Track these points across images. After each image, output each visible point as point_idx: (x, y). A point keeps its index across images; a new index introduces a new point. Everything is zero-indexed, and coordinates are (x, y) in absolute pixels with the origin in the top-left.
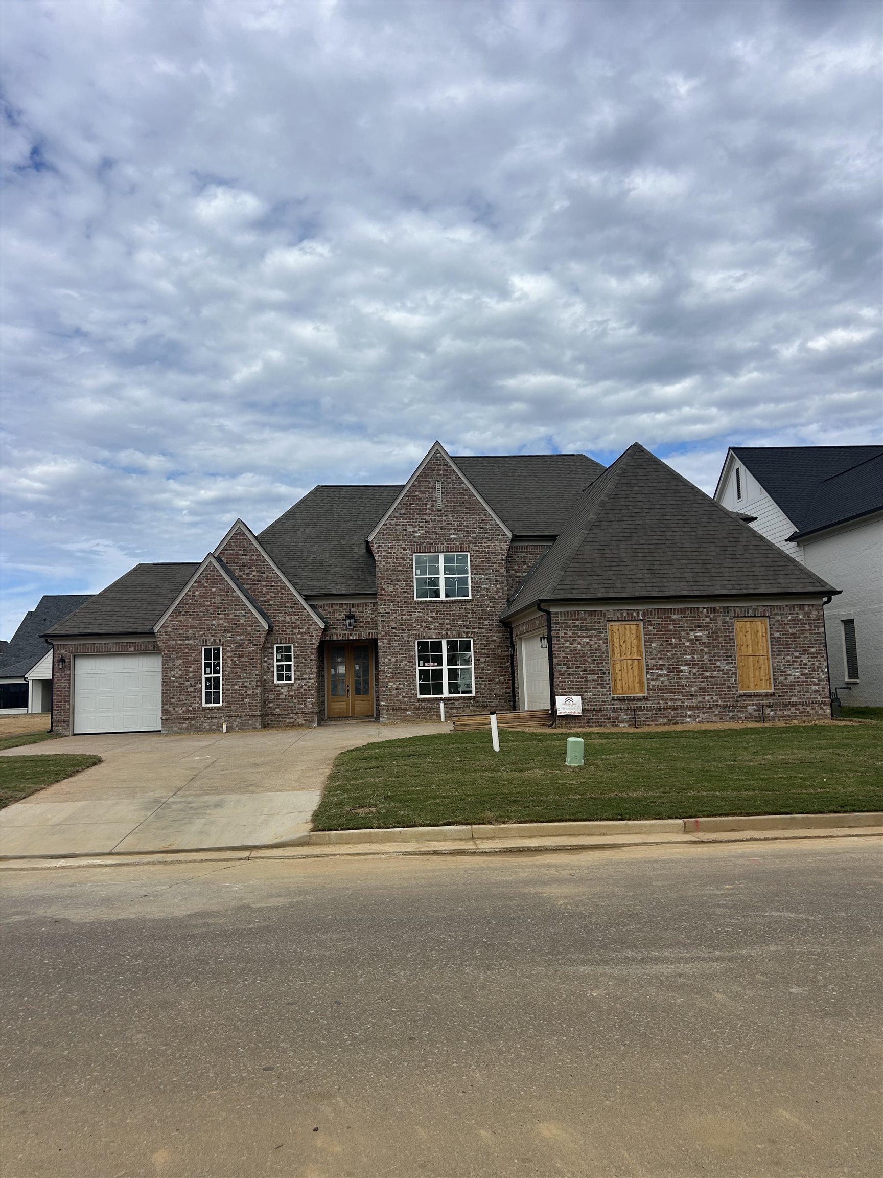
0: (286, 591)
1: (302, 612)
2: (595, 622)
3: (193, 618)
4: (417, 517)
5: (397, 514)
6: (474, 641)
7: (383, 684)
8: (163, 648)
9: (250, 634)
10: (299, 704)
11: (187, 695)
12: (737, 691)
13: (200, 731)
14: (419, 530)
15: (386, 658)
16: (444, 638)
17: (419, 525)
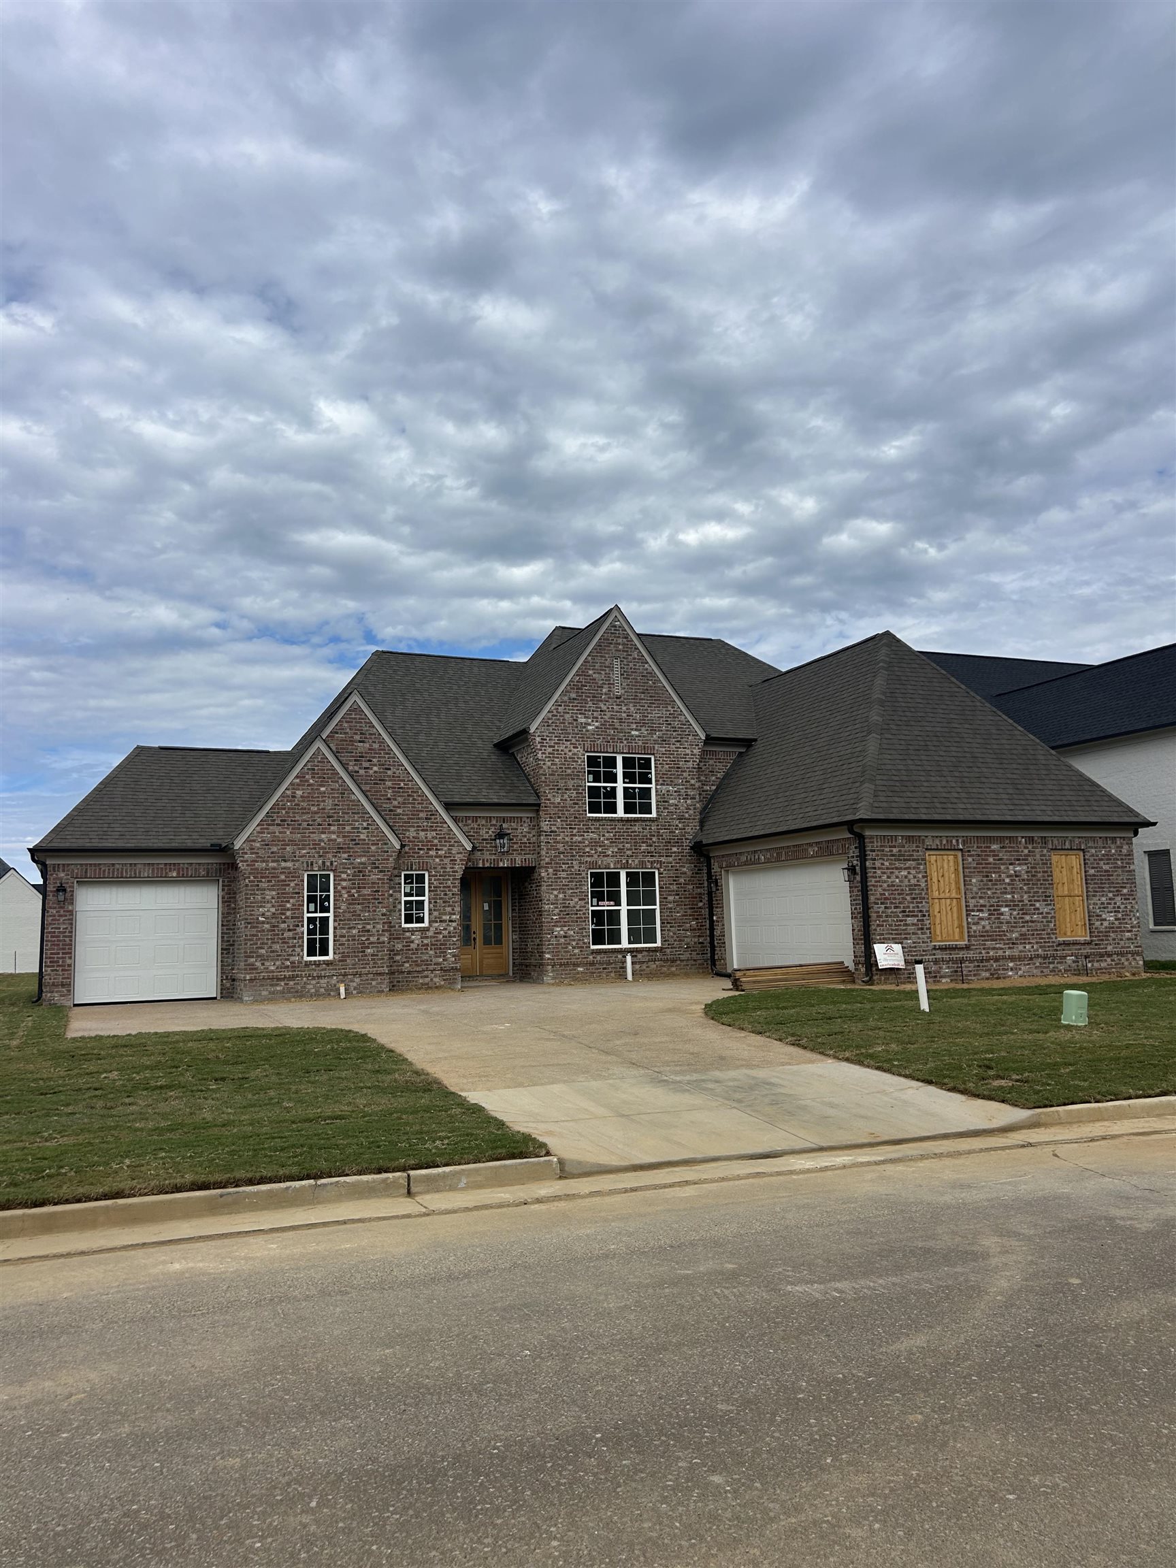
0: (419, 796)
1: (442, 827)
2: (913, 851)
3: (292, 829)
4: (590, 704)
5: (566, 698)
6: (659, 874)
7: (548, 930)
8: (247, 872)
9: (374, 856)
10: (437, 957)
11: (283, 943)
12: (1056, 938)
13: (301, 997)
14: (593, 721)
15: (552, 893)
16: (624, 868)
17: (593, 714)
